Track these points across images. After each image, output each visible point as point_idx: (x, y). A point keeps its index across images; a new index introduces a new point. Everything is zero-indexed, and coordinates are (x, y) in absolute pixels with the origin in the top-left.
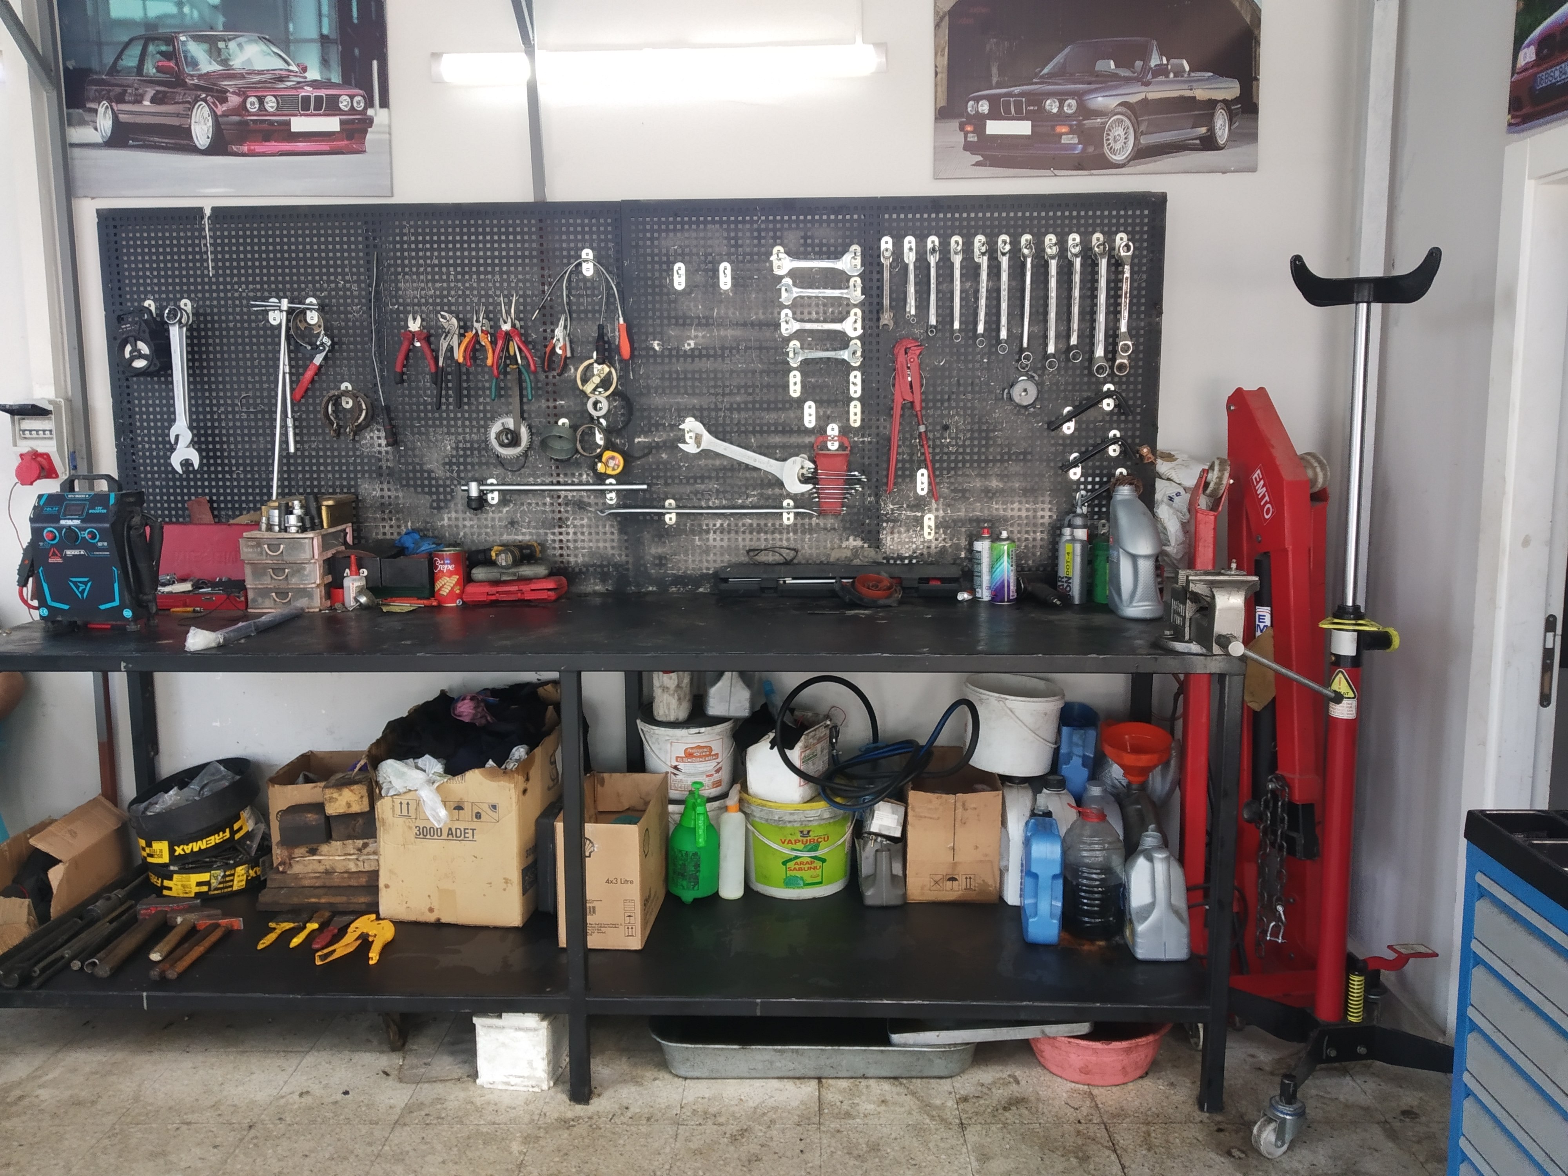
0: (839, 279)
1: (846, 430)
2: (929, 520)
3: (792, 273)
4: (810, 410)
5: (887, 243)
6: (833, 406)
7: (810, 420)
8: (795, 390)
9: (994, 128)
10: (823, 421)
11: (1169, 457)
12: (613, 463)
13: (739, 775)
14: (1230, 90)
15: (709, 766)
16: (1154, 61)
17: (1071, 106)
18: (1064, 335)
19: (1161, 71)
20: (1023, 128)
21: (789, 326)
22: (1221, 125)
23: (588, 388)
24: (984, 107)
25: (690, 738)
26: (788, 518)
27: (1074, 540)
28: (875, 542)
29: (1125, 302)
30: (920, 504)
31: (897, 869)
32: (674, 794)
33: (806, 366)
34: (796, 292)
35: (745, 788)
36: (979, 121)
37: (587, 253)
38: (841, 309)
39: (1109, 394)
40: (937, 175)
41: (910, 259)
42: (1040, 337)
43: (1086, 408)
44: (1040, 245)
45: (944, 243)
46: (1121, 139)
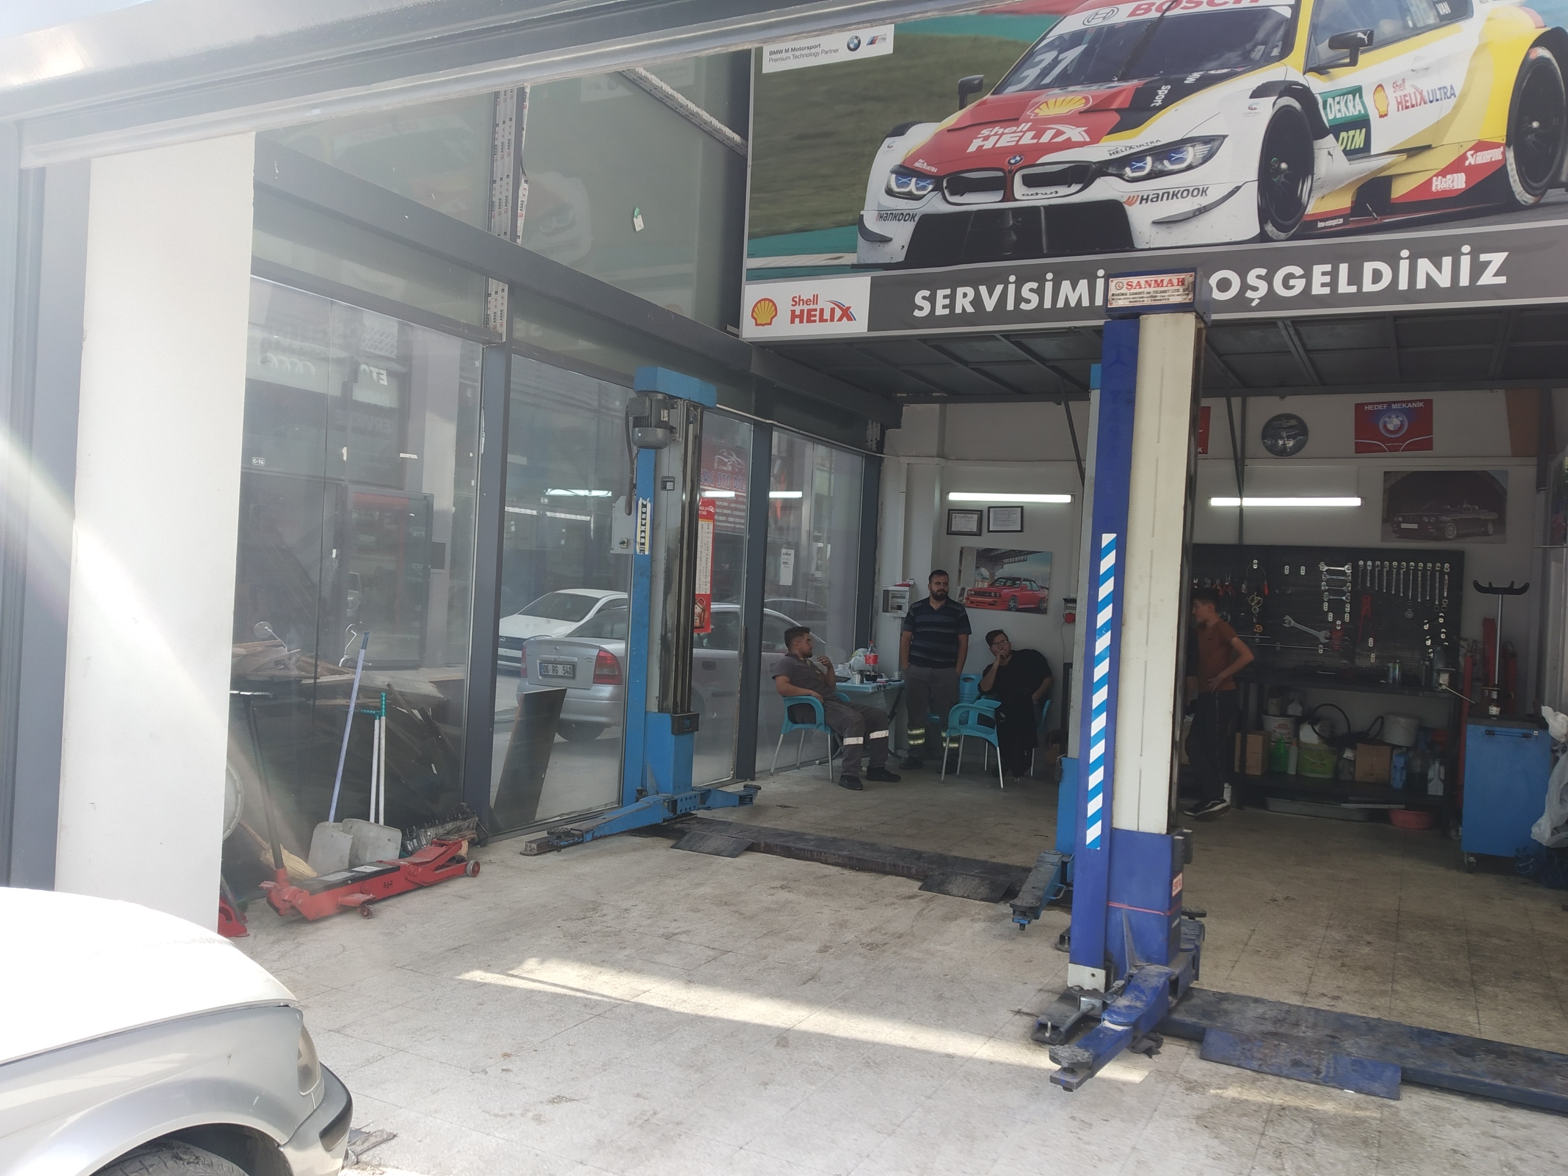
0: (1343, 573)
1: (1343, 623)
2: (1373, 655)
3: (1327, 571)
4: (1331, 615)
5: (1361, 563)
6: (1339, 615)
7: (1330, 619)
8: (1326, 608)
9: (1403, 526)
10: (1335, 619)
12: (1259, 628)
13: (1297, 735)
14: (1494, 516)
15: (1286, 730)
16: (1465, 506)
17: (1433, 519)
18: (1423, 596)
19: (1467, 509)
20: (1415, 526)
21: (1324, 586)
22: (1491, 529)
23: (1253, 604)
24: (1401, 519)
25: (1280, 721)
27: (1424, 664)
28: (1353, 662)
29: (1446, 587)
30: (1371, 650)
31: (1351, 770)
32: (1273, 739)
33: (1329, 601)
34: (1328, 577)
35: (1298, 739)
36: (1399, 524)
37: (1255, 561)
38: (1344, 583)
39: (1441, 617)
40: (1383, 540)
41: (1369, 568)
42: (1415, 596)
43: (1433, 621)
44: (1416, 566)
45: (1382, 564)
46: (1451, 531)
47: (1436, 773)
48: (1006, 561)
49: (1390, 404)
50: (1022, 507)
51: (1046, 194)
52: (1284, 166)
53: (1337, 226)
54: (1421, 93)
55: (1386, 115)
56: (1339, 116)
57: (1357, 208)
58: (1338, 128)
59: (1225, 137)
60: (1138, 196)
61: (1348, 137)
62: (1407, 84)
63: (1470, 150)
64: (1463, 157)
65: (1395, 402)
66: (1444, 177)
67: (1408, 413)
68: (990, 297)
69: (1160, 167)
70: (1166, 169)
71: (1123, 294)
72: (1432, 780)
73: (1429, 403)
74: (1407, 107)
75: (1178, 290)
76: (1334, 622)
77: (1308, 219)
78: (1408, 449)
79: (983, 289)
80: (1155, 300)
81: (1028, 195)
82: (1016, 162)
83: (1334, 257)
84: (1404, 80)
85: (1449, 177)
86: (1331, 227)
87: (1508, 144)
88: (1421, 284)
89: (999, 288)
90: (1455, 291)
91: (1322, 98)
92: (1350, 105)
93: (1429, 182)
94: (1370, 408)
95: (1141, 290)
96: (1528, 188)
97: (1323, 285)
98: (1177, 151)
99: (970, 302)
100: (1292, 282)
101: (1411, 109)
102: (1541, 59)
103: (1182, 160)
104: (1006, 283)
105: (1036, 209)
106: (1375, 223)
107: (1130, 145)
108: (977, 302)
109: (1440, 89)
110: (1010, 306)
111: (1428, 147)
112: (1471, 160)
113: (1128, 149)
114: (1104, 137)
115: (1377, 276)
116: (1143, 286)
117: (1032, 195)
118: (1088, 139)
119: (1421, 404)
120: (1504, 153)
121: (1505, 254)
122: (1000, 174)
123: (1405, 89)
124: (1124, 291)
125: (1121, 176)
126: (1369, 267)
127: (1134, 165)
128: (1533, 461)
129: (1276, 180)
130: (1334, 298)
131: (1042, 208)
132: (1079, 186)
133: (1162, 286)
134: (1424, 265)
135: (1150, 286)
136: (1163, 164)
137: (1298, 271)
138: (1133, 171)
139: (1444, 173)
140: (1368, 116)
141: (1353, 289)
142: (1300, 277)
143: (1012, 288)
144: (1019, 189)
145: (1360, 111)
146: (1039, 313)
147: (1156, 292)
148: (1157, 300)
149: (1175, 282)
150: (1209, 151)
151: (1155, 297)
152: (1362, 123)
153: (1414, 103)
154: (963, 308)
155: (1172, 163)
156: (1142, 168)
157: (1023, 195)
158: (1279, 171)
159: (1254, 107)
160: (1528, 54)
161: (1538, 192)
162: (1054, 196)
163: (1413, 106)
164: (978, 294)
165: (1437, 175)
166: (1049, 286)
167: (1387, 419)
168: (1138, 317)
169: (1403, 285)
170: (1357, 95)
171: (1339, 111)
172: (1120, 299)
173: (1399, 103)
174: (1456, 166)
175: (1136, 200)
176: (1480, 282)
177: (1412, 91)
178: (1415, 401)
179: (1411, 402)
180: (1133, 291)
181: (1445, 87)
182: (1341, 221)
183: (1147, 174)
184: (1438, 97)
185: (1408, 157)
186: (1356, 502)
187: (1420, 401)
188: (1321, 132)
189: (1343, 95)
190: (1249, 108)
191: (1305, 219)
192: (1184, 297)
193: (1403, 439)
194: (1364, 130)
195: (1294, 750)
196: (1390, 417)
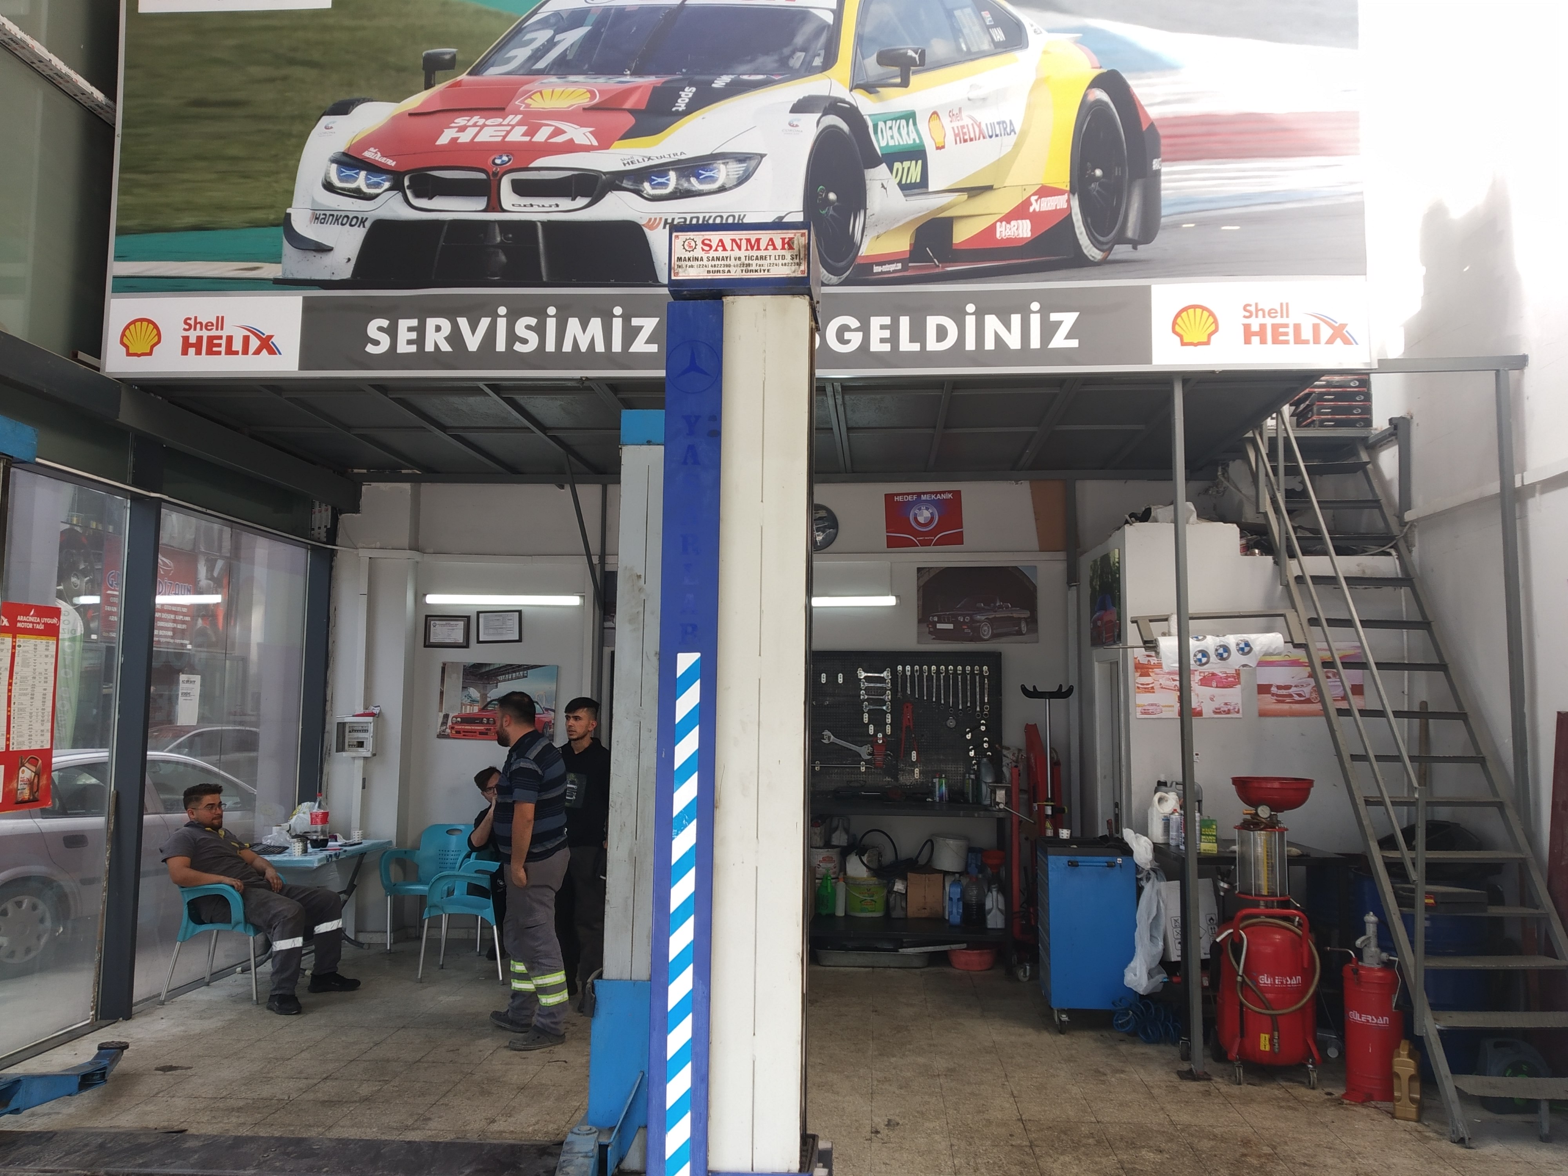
0: (882, 680)
1: (885, 735)
2: (917, 771)
3: (866, 678)
4: (871, 728)
5: (900, 668)
6: (880, 726)
7: (871, 732)
8: (866, 720)
9: (939, 626)
10: (876, 732)
11: (1008, 749)
13: (843, 868)
14: (1026, 614)
15: (831, 865)
16: (998, 604)
17: (968, 619)
18: (964, 703)
19: (1000, 607)
20: (951, 626)
21: (863, 695)
22: (1024, 628)
24: (936, 619)
25: (824, 853)
26: (863, 769)
27: (970, 778)
28: (897, 780)
29: (986, 692)
30: (914, 764)
31: (904, 904)
32: (818, 876)
33: (870, 712)
34: (867, 684)
35: (845, 873)
36: (934, 624)
38: (883, 691)
39: (983, 724)
40: (919, 642)
41: (908, 674)
42: (956, 703)
43: (975, 729)
44: (955, 670)
45: (921, 668)
46: (986, 631)
47: (993, 901)
48: (501, 678)
49: (919, 494)
50: (520, 612)
51: (543, 206)
52: (832, 196)
53: (895, 271)
54: (979, 126)
55: (943, 147)
56: (891, 143)
57: (917, 253)
58: (892, 158)
59: (762, 156)
60: (661, 219)
61: (903, 169)
62: (964, 114)
63: (1034, 194)
64: (1027, 203)
65: (924, 493)
66: (1009, 222)
67: (937, 504)
68: (473, 332)
69: (686, 185)
70: (694, 189)
71: (697, 259)
72: (991, 910)
73: (957, 494)
74: (965, 141)
75: (783, 257)
76: (875, 735)
77: (862, 262)
78: (941, 542)
79: (463, 322)
80: (747, 271)
81: (520, 205)
82: (504, 163)
83: (894, 309)
84: (960, 109)
85: (1013, 223)
86: (889, 272)
87: (1072, 191)
88: (989, 345)
89: (485, 322)
90: (1025, 354)
91: (872, 121)
92: (904, 132)
93: (992, 228)
94: (900, 499)
95: (725, 254)
96: (1096, 243)
97: (883, 341)
98: (705, 167)
99: (446, 338)
100: (847, 335)
101: (969, 142)
102: (1099, 102)
103: (712, 179)
104: (495, 316)
105: (531, 225)
106: (937, 271)
107: (649, 155)
108: (455, 337)
109: (999, 123)
110: (501, 346)
111: (990, 188)
112: (1035, 207)
113: (646, 160)
114: (616, 143)
115: (942, 333)
116: (728, 247)
117: (525, 206)
118: (595, 143)
119: (950, 496)
120: (1068, 201)
121: (1077, 314)
122: (482, 176)
123: (962, 119)
124: (698, 253)
125: (638, 193)
126: (932, 322)
127: (654, 180)
128: (1061, 555)
129: (824, 212)
130: (895, 357)
131: (539, 224)
132: (585, 201)
133: (758, 249)
134: (992, 322)
135: (739, 248)
136: (689, 181)
137: (854, 323)
138: (654, 187)
139: (1008, 218)
140: (924, 146)
141: (916, 347)
142: (857, 330)
143: (502, 323)
144: (507, 196)
145: (914, 140)
146: (539, 358)
147: (750, 258)
148: (751, 271)
149: (778, 243)
150: (745, 171)
151: (749, 265)
152: (917, 154)
153: (972, 136)
154: (436, 345)
155: (701, 182)
156: (664, 185)
157: (513, 205)
158: (827, 202)
159: (795, 123)
160: (1085, 96)
161: (1106, 247)
162: (554, 209)
163: (971, 140)
164: (456, 328)
165: (1001, 220)
166: (551, 324)
167: (917, 511)
168: (721, 299)
169: (970, 345)
170: (911, 121)
171: (892, 137)
172: (692, 266)
173: (956, 135)
174: (1020, 212)
175: (659, 224)
176: (1052, 345)
177: (969, 122)
178: (944, 492)
179: (941, 493)
180: (712, 254)
181: (1004, 122)
182: (899, 266)
183: (671, 193)
184: (998, 132)
185: (969, 197)
186: (890, 601)
187: (949, 492)
188: (874, 161)
189: (896, 119)
190: (790, 124)
191: (858, 261)
192: (793, 268)
193: (933, 533)
194: (920, 162)
195: (841, 887)
196: (920, 509)
